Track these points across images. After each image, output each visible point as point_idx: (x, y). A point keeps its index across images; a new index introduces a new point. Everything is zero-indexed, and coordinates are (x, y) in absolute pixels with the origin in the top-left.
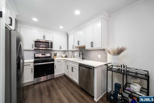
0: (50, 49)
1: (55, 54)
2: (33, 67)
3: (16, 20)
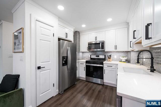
0: (102, 50)
1: (109, 56)
2: (85, 66)
3: (78, 31)
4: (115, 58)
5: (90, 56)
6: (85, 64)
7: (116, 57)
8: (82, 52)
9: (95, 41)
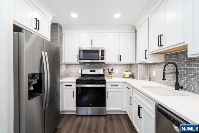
0: (101, 61)
1: (110, 71)
3: (59, 25)
4: (116, 73)
5: (80, 70)
6: (74, 86)
7: (117, 71)
8: (65, 64)
9: (91, 46)
